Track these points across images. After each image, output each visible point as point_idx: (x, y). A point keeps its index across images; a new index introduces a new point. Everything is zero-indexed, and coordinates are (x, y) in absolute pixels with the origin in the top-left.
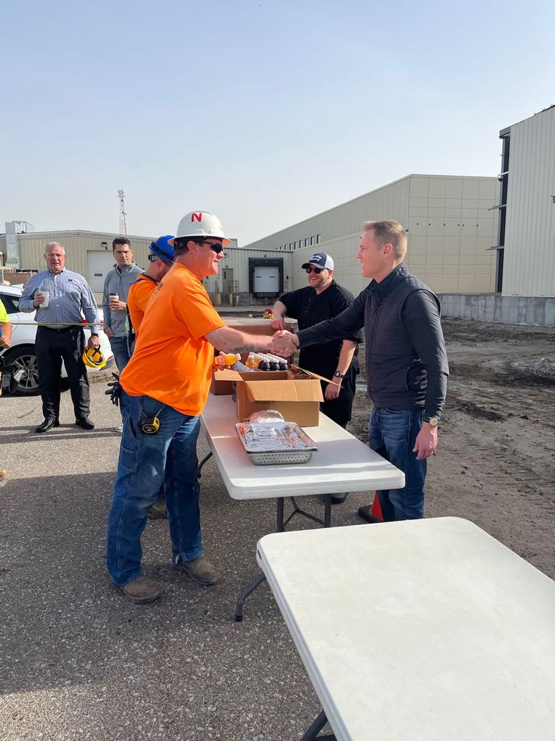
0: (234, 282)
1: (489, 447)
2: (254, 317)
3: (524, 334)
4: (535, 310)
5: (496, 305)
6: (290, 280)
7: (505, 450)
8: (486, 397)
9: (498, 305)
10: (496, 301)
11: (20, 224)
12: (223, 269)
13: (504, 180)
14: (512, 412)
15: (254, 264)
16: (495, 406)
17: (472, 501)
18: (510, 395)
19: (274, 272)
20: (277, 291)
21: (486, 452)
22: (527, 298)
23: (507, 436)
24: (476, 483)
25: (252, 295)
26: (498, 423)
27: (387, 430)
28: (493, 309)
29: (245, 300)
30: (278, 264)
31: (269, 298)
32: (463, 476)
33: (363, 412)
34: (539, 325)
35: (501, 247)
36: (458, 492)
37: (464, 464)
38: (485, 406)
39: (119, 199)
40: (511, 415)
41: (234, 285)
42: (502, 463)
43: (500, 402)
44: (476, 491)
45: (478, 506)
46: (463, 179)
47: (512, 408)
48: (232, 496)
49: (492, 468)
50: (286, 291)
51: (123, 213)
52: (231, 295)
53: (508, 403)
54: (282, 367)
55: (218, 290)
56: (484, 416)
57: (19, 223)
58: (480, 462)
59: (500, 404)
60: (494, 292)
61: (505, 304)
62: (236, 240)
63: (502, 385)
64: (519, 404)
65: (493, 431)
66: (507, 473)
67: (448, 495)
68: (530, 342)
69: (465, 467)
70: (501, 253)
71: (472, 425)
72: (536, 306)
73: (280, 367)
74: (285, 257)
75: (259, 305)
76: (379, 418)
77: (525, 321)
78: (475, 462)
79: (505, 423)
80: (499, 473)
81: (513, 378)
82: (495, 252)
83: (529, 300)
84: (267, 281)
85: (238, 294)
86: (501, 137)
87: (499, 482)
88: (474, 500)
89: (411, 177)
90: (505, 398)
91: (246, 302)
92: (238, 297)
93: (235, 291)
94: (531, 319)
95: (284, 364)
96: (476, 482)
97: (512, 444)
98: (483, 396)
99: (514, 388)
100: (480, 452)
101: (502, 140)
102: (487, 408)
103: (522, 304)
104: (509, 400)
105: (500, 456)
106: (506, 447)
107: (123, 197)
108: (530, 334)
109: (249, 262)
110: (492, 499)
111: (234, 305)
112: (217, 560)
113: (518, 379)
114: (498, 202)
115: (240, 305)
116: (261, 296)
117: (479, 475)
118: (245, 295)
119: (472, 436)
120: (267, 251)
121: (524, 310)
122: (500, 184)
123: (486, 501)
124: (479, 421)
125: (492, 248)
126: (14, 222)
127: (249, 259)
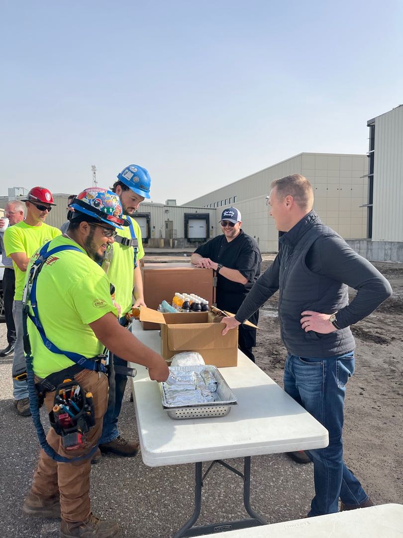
0: (174, 231)
1: (380, 369)
2: (187, 256)
3: (391, 270)
4: (397, 251)
5: (368, 248)
6: (214, 229)
7: (393, 371)
8: (370, 322)
9: (369, 247)
10: (367, 244)
11: (19, 189)
12: (166, 221)
13: (371, 156)
14: (394, 336)
15: (188, 218)
16: (379, 330)
17: (373, 423)
18: (389, 320)
19: (202, 223)
20: (205, 237)
21: (378, 373)
22: (391, 242)
23: (394, 358)
24: (373, 405)
25: (186, 240)
26: (384, 346)
27: (301, 380)
28: (366, 251)
29: (182, 244)
30: (205, 218)
31: (199, 242)
32: (361, 397)
33: (272, 336)
34: (401, 263)
35: (371, 205)
36: (359, 414)
37: (360, 385)
38: (371, 330)
39: (92, 172)
40: (393, 339)
41: (174, 233)
42: (393, 384)
43: (382, 327)
44: (375, 413)
45: (379, 429)
46: (340, 156)
47: (393, 332)
48: (144, 462)
49: (385, 389)
50: (211, 237)
51: (95, 182)
52: (171, 241)
53: (389, 328)
54: (204, 308)
55: (161, 236)
56: (371, 340)
57: (17, 188)
58: (374, 383)
59: (383, 329)
60: (366, 238)
61: (375, 246)
62: (175, 200)
63: (381, 312)
64: (398, 329)
65: (381, 353)
66: (399, 394)
67: (351, 417)
68: (397, 276)
69: (362, 388)
70: (370, 209)
71: (362, 347)
72: (398, 248)
73: (202, 307)
74: (211, 212)
75: (191, 247)
76: (293, 368)
77: (390, 259)
78: (370, 383)
79: (390, 346)
80: (392, 394)
81: (389, 305)
82: (366, 209)
83: (393, 244)
84: (197, 230)
85: (177, 239)
86: (368, 125)
87: (394, 404)
88: (374, 422)
89: (302, 155)
90: (386, 323)
91: (182, 245)
92: (176, 241)
93: (174, 237)
94: (395, 258)
95: (205, 305)
96: (373, 403)
97: (398, 366)
98: (368, 321)
99: (391, 314)
100: (373, 373)
101: (369, 127)
102: (373, 331)
103: (387, 247)
104: (390, 325)
105: (390, 377)
106: (394, 369)
107: (95, 170)
108: (397, 270)
109: (185, 216)
110: (390, 421)
111: (173, 247)
112: (140, 498)
113: (392, 307)
114: (367, 172)
115: (178, 247)
116: (193, 240)
117: (375, 396)
118: (181, 240)
119: (364, 357)
120: (197, 208)
121: (389, 251)
122: (368, 160)
123: (385, 423)
124: (368, 344)
125: (364, 206)
126: (14, 188)
127: (185, 214)
